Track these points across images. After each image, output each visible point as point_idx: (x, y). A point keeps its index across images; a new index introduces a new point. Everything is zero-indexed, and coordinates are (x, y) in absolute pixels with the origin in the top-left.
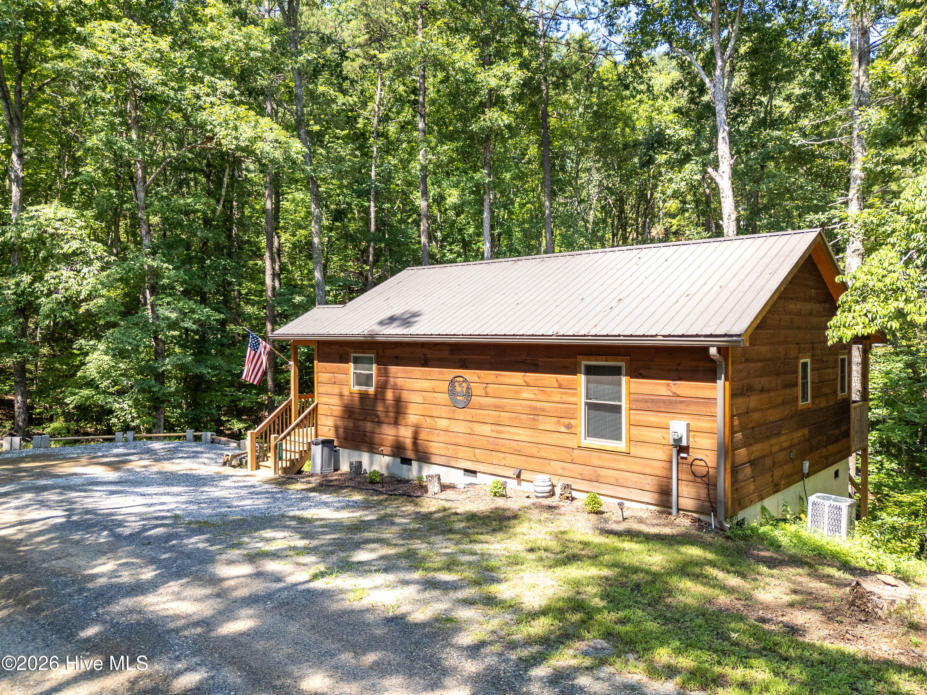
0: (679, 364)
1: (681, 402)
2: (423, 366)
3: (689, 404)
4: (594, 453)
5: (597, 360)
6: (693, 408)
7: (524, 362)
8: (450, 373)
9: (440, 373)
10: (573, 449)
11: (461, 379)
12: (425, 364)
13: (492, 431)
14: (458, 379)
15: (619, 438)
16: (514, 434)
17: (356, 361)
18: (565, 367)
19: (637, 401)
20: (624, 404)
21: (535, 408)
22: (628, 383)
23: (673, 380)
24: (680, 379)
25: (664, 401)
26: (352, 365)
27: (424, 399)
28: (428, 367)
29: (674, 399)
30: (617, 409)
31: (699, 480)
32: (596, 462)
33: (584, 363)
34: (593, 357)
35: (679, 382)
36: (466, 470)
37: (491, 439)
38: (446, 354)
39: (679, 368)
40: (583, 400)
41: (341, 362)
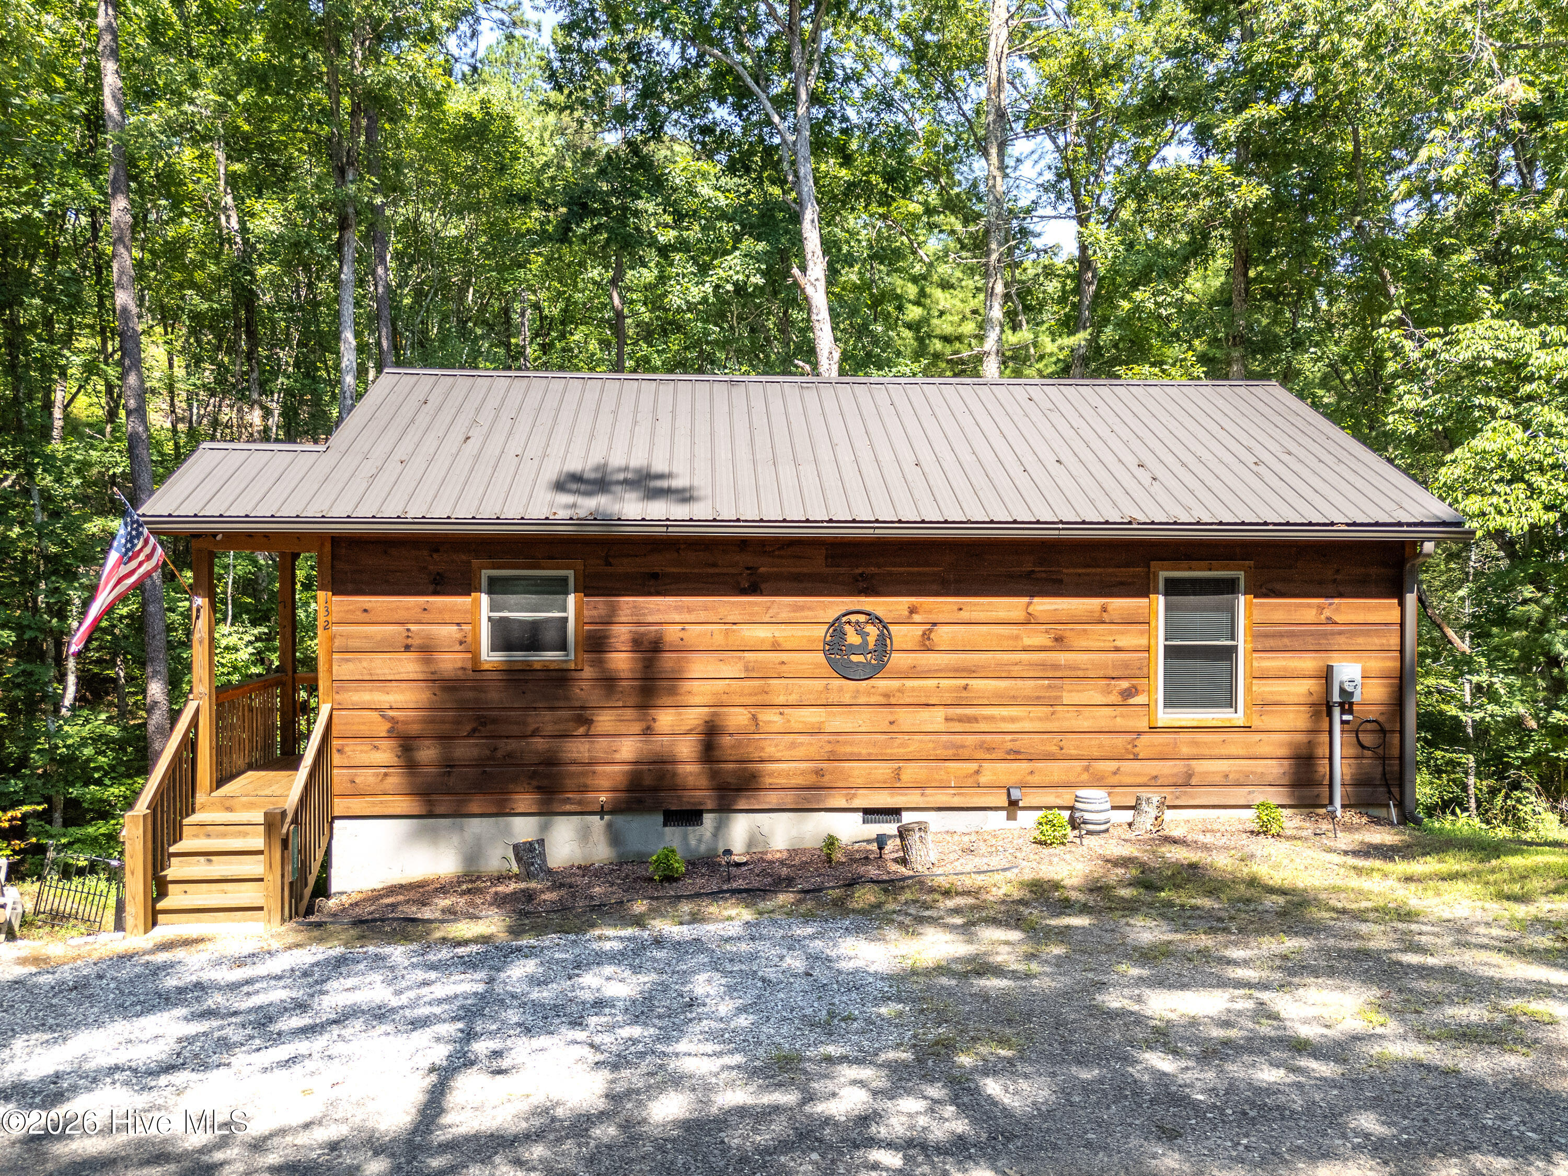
0: (1338, 571)
1: (1340, 633)
2: (744, 592)
3: (1353, 634)
4: (1181, 736)
5: (1190, 569)
6: (1360, 640)
7: (1029, 575)
8: (833, 606)
9: (797, 608)
10: (1139, 733)
11: (862, 618)
12: (753, 589)
13: (947, 719)
14: (853, 618)
15: (1231, 703)
16: (1003, 719)
17: (495, 586)
18: (1122, 583)
19: (1266, 636)
20: (1242, 643)
21: (1056, 667)
22: (1248, 606)
23: (1327, 597)
24: (1341, 595)
25: (1312, 634)
26: (484, 599)
27: (747, 669)
28: (761, 594)
29: (1329, 628)
30: (1229, 653)
31: (1368, 753)
32: (1185, 750)
33: (1163, 575)
34: (1185, 564)
35: (1336, 601)
36: (867, 812)
37: (945, 738)
38: (818, 565)
39: (1339, 577)
40: (1161, 642)
41: (436, 593)
